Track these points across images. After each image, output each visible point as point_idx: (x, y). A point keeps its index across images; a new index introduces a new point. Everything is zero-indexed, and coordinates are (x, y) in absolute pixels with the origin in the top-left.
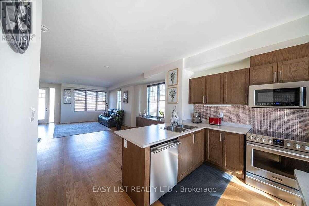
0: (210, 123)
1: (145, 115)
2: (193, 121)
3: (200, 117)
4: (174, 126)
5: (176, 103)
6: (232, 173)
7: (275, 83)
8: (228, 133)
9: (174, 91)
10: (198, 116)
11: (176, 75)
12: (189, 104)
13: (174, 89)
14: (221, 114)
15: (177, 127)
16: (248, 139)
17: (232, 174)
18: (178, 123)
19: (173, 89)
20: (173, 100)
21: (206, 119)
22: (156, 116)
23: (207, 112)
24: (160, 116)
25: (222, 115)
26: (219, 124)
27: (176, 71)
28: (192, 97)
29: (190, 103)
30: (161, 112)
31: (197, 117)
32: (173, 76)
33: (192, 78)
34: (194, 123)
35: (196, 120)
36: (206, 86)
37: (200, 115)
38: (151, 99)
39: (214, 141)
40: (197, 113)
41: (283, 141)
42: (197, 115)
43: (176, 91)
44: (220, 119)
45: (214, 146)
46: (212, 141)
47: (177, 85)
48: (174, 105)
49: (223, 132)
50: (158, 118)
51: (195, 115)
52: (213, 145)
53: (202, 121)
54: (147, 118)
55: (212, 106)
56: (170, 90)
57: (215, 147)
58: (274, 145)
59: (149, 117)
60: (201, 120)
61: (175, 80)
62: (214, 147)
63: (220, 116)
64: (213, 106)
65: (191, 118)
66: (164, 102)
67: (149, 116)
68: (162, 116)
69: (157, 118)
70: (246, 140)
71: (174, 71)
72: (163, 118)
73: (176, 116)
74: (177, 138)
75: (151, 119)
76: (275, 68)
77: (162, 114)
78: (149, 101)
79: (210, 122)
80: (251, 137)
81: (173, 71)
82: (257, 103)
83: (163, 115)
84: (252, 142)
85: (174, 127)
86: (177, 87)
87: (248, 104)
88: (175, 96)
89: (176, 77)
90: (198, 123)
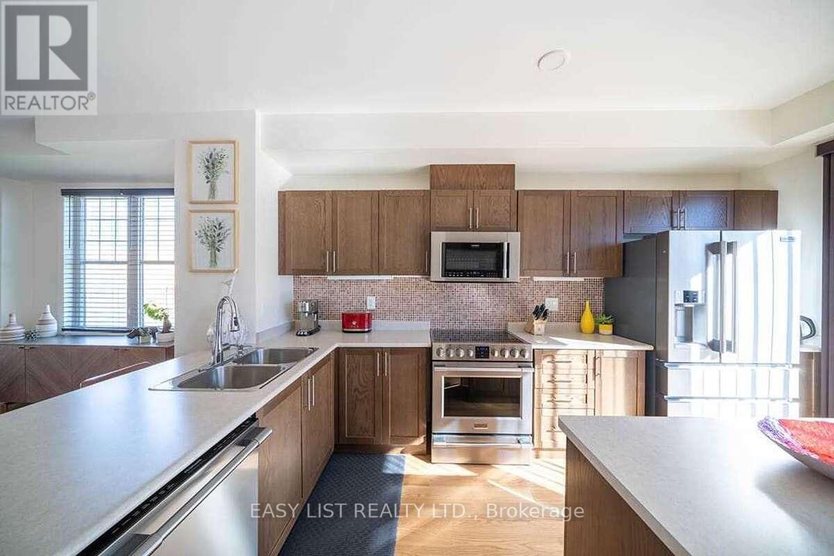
0: (345, 330)
1: (54, 328)
2: (293, 328)
3: (315, 313)
4: (228, 361)
5: (232, 271)
6: (402, 449)
7: (470, 230)
8: (394, 351)
9: (220, 224)
10: (310, 314)
11: (228, 164)
12: (279, 274)
13: (221, 217)
14: (370, 301)
15: (241, 365)
16: (435, 357)
17: (402, 452)
18: (241, 347)
19: (213, 216)
20: (214, 261)
21: (334, 317)
22: (125, 325)
23: (333, 298)
24: (149, 322)
25: (371, 304)
26: (366, 330)
27: (227, 150)
28: (291, 254)
29: (283, 271)
30: (154, 308)
31: (307, 314)
32: (212, 165)
33: (288, 190)
34: (300, 335)
35: (305, 323)
36: (334, 223)
37: (315, 310)
38: (91, 251)
39: (361, 379)
40: (307, 304)
41: (488, 348)
42: (307, 310)
43: (228, 224)
44: (369, 314)
45: (361, 394)
46: (356, 384)
47: (234, 202)
48: (222, 277)
49: (382, 350)
50: (134, 334)
51: (300, 310)
52: (359, 392)
53: (319, 326)
54: (67, 342)
55: (347, 281)
56: (200, 221)
57: (363, 396)
58: (477, 359)
59: (80, 333)
60: (319, 324)
61: (223, 183)
62: (360, 397)
63: (368, 308)
64: (350, 281)
65: (287, 321)
66: (172, 267)
67: (78, 331)
68: (160, 324)
69: (129, 336)
70: (432, 361)
71: (219, 147)
72: (167, 329)
73: (236, 323)
74: (253, 419)
75: (90, 342)
76: (470, 199)
77: (157, 317)
78: (77, 263)
79: (344, 327)
80: (441, 350)
81: (212, 146)
82: (447, 272)
83: (166, 317)
84: (443, 363)
85: (227, 365)
86: (234, 212)
87: (429, 274)
88: (226, 245)
89: (227, 172)
90: (310, 333)
